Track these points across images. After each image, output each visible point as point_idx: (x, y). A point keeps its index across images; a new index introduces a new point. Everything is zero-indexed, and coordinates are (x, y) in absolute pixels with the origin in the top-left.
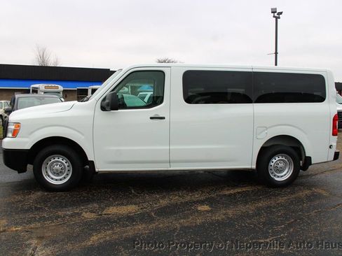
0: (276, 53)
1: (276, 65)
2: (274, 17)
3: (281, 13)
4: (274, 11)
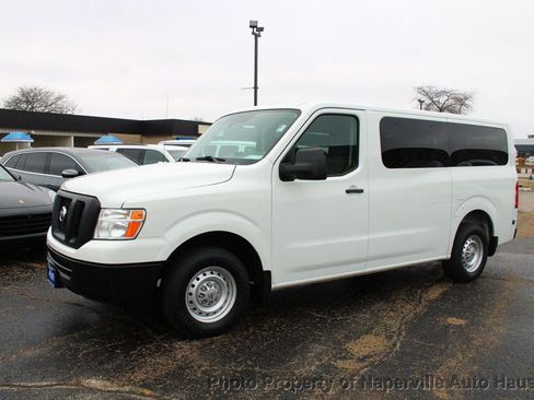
0: (256, 88)
1: (256, 104)
2: (253, 33)
3: (262, 29)
4: (253, 26)
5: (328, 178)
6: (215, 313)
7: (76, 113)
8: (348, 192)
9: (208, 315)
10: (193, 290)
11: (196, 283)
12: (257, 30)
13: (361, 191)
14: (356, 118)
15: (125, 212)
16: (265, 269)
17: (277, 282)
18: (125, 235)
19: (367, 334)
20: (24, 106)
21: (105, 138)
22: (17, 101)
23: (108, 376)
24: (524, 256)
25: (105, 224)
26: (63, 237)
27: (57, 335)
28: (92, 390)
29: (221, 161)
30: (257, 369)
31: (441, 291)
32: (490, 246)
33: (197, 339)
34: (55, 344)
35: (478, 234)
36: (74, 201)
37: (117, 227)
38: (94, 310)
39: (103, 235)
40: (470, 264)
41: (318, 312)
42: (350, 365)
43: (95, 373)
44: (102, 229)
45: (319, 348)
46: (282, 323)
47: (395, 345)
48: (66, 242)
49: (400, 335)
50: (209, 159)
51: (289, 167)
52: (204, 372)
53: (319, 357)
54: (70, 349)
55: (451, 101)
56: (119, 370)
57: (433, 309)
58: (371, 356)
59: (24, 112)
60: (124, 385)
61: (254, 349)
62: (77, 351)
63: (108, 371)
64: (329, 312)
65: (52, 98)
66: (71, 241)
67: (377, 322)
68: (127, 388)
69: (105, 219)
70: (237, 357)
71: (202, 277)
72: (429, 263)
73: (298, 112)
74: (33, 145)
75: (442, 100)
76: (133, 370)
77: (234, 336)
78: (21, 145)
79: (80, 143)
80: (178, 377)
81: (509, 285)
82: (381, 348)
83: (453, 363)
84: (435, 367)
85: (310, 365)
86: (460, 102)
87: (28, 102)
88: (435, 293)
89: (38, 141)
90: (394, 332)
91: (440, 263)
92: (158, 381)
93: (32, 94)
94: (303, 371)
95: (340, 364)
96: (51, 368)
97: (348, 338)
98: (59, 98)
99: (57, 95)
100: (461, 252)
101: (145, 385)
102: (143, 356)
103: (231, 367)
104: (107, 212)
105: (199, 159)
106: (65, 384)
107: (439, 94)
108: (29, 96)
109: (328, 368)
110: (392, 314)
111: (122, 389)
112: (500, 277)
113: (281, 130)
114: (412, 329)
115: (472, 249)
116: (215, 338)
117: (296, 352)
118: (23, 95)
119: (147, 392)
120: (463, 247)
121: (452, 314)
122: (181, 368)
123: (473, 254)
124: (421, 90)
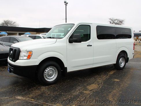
0: (66, 19)
3: (67, 3)
5: (82, 42)
6: (52, 79)
7: (19, 27)
8: (88, 46)
9: (50, 79)
10: (46, 73)
11: (47, 71)
12: (66, 3)
13: (91, 46)
14: (90, 26)
15: (27, 52)
16: (65, 67)
17: (69, 70)
18: (27, 58)
19: (92, 84)
20: (5, 25)
21: (26, 33)
22: (3, 24)
23: (23, 96)
24: (136, 63)
25: (22, 55)
26: (11, 59)
27: (10, 85)
28: (18, 99)
29: (53, 38)
30: (63, 93)
31: (113, 72)
32: (127, 60)
33: (47, 86)
34: (10, 88)
35: (124, 57)
36: (14, 49)
37: (25, 56)
38: (21, 78)
39: (21, 58)
40: (121, 65)
41: (80, 78)
42: (87, 92)
43: (19, 95)
44: (21, 57)
45: (80, 88)
46: (70, 81)
47: (100, 86)
48: (12, 60)
49: (101, 84)
50: (50, 38)
51: (71, 39)
52: (48, 95)
53: (79, 90)
54: (13, 89)
55: (118, 22)
56: (26, 94)
57: (111, 77)
58: (93, 90)
59: (5, 27)
60: (27, 98)
61: (62, 88)
62: (15, 89)
63: (23, 95)
64: (83, 78)
65: (13, 23)
66: (13, 60)
67: (96, 81)
68: (27, 99)
69: (22, 54)
70: (58, 90)
71: (48, 69)
72: (111, 65)
73: (74, 24)
74: (7, 35)
75: (116, 21)
76: (29, 94)
77: (57, 85)
78: (4, 35)
79: (20, 34)
80: (41, 96)
81: (131, 70)
82: (96, 88)
83: (115, 91)
84: (110, 92)
85: (77, 92)
86: (121, 22)
87: (6, 24)
88: (112, 73)
89: (9, 34)
90: (100, 83)
91: (113, 65)
92: (36, 97)
93: (7, 22)
94: (75, 94)
95: (85, 92)
96: (8, 94)
97: (87, 85)
98: (14, 23)
99: (14, 22)
100: (119, 62)
101: (32, 98)
102: (33, 90)
103: (56, 93)
104: (22, 52)
105: (48, 38)
106: (11, 98)
107: (115, 20)
108: (6, 22)
109: (81, 93)
110: (100, 78)
111: (26, 99)
112: (129, 68)
113: (69, 29)
114: (105, 82)
115: (122, 61)
116: (52, 85)
117: (73, 89)
118: (5, 22)
119: (33, 100)
120: (119, 60)
121: (116, 78)
122: (42, 93)
123: (122, 62)
124: (110, 19)
